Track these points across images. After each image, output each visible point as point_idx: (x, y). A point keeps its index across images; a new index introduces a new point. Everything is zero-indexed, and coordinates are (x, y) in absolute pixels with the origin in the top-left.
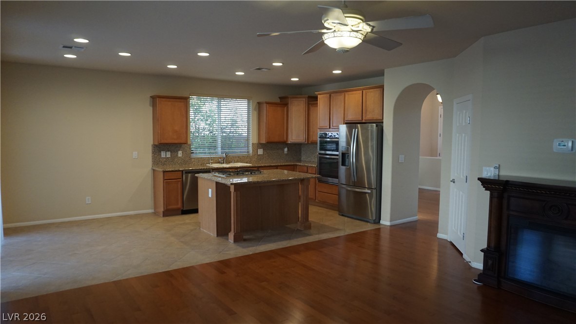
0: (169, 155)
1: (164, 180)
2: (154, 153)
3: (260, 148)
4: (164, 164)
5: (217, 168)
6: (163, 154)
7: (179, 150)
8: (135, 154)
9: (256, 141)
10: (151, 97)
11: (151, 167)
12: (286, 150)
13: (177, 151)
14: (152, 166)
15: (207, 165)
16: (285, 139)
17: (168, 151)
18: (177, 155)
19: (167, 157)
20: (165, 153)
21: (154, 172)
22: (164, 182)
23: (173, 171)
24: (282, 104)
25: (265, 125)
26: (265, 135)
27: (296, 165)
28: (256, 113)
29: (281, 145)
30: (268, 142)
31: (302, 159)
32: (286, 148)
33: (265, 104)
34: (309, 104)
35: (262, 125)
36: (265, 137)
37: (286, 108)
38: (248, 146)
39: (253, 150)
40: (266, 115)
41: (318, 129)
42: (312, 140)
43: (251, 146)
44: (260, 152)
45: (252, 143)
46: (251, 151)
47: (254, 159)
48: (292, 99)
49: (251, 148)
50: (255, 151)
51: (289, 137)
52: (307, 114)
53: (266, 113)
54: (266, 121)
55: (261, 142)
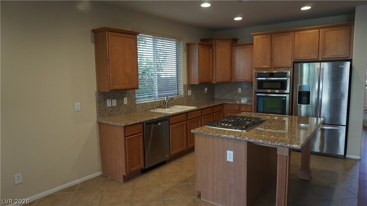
0: (114, 102)
1: (125, 136)
2: (99, 102)
3: (189, 90)
4: (110, 115)
5: (173, 114)
6: (109, 103)
7: (125, 97)
8: (77, 105)
9: (186, 83)
10: (92, 30)
11: (96, 120)
12: (206, 89)
13: (123, 99)
14: (98, 119)
15: (151, 110)
16: (211, 79)
17: (114, 98)
18: (123, 103)
19: (113, 106)
20: (111, 101)
21: (100, 127)
22: (125, 140)
23: (134, 124)
24: (209, 46)
25: (198, 66)
26: (198, 76)
27: (224, 104)
28: (185, 54)
29: (202, 84)
30: (200, 83)
31: (216, 97)
32: (206, 88)
33: (198, 45)
34: (232, 46)
35: (192, 67)
36: (198, 78)
37: (211, 49)
38: (178, 88)
39: (184, 92)
40: (198, 56)
41: (255, 68)
42: (236, 80)
43: (182, 88)
44: (190, 93)
45: (184, 85)
46: (183, 93)
47: (185, 101)
48: (217, 41)
49: (183, 90)
50: (186, 92)
51: (214, 78)
52: (231, 55)
53: (198, 54)
54: (198, 62)
55: (192, 83)
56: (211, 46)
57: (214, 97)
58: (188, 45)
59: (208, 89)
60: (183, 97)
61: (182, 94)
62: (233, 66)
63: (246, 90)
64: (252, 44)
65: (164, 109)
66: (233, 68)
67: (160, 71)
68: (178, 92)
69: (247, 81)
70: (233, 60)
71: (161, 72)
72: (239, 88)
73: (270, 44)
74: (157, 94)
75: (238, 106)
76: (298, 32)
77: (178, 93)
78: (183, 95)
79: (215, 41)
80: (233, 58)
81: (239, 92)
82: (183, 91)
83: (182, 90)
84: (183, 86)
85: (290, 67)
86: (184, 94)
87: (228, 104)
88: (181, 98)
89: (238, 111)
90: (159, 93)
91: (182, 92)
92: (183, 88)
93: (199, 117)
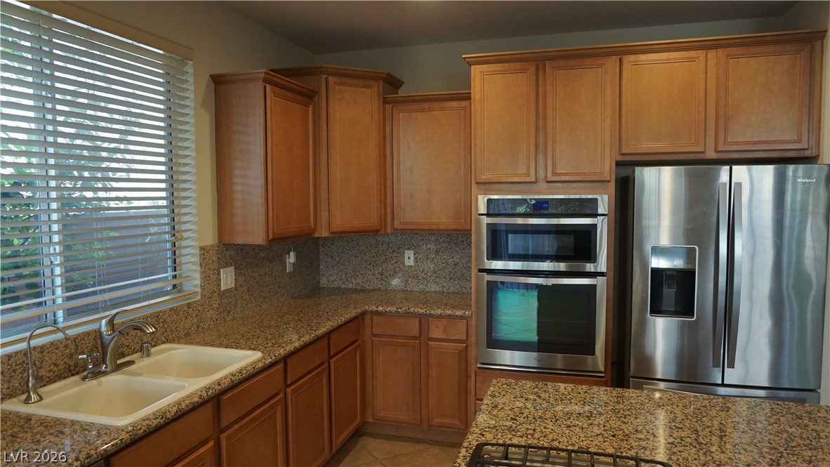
3: (227, 265)
9: (210, 239)
12: (291, 258)
16: (312, 224)
24: (301, 94)
25: (262, 169)
26: (263, 210)
27: (364, 313)
28: (207, 119)
29: (278, 242)
30: (273, 240)
31: (324, 282)
32: (292, 254)
33: (260, 85)
34: (385, 102)
35: (237, 172)
36: (262, 218)
37: (311, 108)
38: (175, 261)
39: (205, 278)
40: (262, 128)
41: (477, 183)
42: (401, 223)
43: (193, 259)
44: (228, 278)
45: (202, 248)
46: (198, 282)
47: (209, 315)
48: (331, 79)
49: (198, 268)
50: (210, 278)
51: (324, 215)
52: (382, 134)
53: (262, 121)
54: (261, 152)
55: (239, 240)
56: (308, 96)
57: (318, 282)
58: (219, 82)
59: (297, 257)
60: (199, 297)
61: (195, 286)
62: (389, 175)
63: (432, 256)
64: (468, 97)
65: (94, 382)
66: (389, 182)
67: (96, 190)
68: (175, 282)
69: (442, 227)
70: (388, 151)
71: (101, 194)
72: (409, 249)
73: (533, 95)
74: (59, 301)
75: (417, 322)
76: (632, 58)
77: (174, 286)
78: (198, 289)
79: (324, 77)
80: (388, 146)
81: (407, 263)
82: (197, 276)
83: (194, 268)
84: (197, 252)
85: (609, 181)
86: (203, 288)
87: (378, 313)
88: (189, 305)
89: (415, 338)
90: (69, 299)
91: (193, 281)
92: (197, 259)
93: (277, 394)
